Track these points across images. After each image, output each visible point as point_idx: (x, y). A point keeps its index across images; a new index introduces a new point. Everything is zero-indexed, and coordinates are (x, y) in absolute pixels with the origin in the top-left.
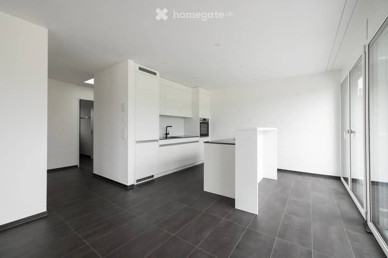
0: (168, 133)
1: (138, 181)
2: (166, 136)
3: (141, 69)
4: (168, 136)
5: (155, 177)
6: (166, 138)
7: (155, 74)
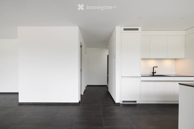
0: (154, 72)
1: (123, 102)
2: (153, 74)
3: (125, 29)
4: (155, 74)
5: (137, 103)
6: (153, 76)
7: (137, 29)
